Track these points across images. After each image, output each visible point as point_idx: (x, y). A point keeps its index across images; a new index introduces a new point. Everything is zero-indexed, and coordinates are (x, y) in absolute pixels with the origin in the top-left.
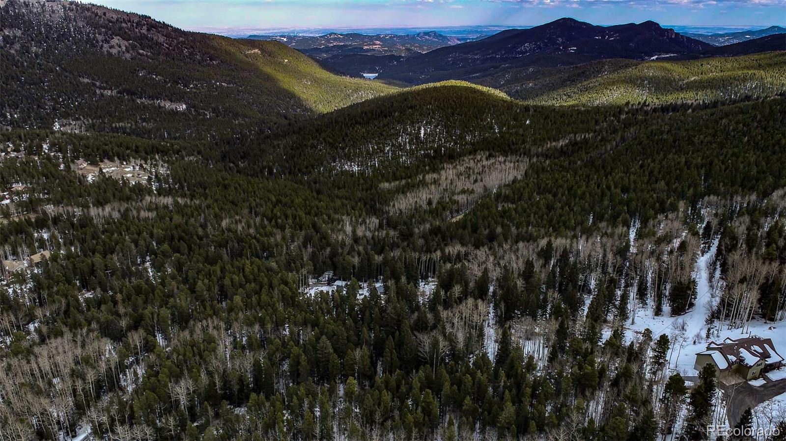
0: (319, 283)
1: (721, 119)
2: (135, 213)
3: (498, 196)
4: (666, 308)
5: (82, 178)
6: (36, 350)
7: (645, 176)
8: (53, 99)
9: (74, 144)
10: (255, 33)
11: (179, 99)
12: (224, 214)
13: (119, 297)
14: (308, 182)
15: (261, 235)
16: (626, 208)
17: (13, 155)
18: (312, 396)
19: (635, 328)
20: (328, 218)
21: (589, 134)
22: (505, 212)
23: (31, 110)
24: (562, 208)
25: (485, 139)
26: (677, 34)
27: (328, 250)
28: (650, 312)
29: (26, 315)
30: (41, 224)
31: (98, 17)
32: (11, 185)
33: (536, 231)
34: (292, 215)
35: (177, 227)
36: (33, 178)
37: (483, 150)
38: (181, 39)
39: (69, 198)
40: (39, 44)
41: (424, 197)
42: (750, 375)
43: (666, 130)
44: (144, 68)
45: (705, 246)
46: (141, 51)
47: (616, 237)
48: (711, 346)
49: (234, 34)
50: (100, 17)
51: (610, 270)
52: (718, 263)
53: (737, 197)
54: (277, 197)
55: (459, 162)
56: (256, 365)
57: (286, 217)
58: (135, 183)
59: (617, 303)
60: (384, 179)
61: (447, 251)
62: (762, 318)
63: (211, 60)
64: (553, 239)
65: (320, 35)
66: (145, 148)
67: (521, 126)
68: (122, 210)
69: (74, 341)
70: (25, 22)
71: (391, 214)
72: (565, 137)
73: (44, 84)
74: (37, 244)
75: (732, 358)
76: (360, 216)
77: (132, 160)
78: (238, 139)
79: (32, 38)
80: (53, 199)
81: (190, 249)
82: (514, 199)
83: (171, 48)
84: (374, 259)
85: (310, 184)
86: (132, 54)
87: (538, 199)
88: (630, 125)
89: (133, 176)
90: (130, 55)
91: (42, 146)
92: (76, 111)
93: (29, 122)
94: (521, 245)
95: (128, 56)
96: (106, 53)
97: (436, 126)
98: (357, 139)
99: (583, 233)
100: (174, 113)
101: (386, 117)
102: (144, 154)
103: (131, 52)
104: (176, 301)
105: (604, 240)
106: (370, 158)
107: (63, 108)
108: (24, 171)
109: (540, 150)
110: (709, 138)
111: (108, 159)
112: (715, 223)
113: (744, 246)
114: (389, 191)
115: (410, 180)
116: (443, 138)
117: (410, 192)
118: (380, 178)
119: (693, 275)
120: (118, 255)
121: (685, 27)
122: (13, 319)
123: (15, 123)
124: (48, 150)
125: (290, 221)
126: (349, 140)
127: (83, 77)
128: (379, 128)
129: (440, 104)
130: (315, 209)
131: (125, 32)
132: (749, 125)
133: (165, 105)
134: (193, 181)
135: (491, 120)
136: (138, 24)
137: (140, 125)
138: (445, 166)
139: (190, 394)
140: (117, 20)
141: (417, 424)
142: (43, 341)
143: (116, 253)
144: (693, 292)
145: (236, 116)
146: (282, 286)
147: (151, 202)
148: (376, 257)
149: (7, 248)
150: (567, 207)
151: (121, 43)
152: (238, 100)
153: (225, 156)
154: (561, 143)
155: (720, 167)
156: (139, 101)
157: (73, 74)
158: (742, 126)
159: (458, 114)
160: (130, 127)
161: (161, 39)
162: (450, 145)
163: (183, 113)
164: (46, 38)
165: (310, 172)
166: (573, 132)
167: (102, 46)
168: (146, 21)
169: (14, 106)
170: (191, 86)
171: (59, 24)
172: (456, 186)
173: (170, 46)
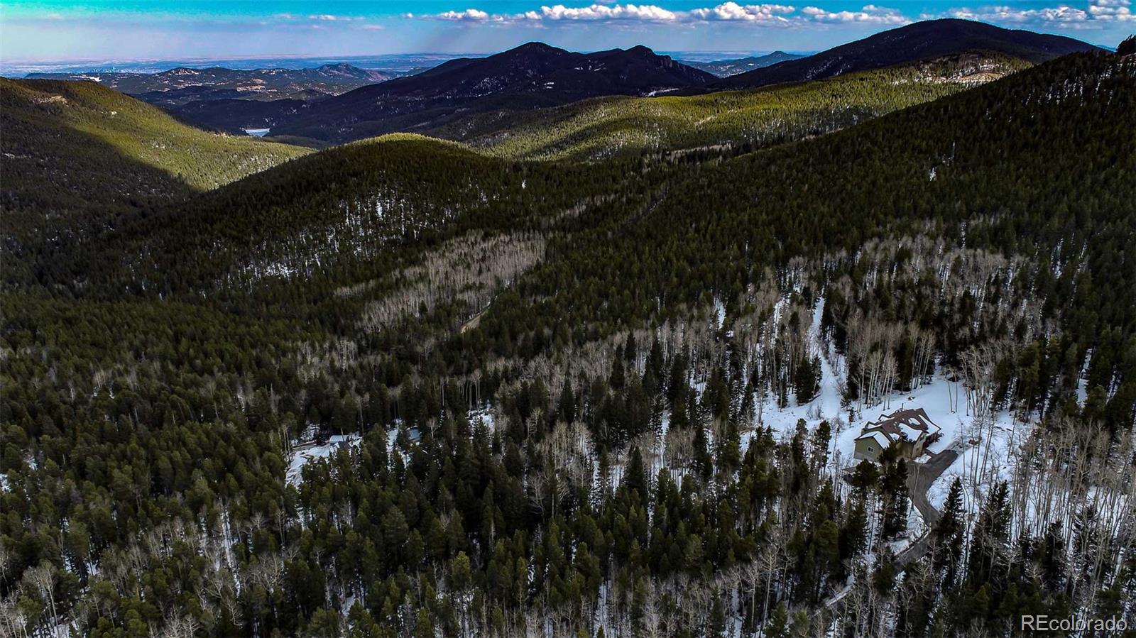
0: (303, 444)
4: (791, 396)
7: (708, 241)
14: (209, 299)
20: (276, 348)
22: (541, 307)
27: (303, 393)
28: (775, 404)
33: (598, 327)
34: (216, 352)
37: (474, 229)
41: (412, 302)
42: (915, 452)
43: (706, 183)
48: (869, 428)
52: (828, 335)
54: (173, 328)
55: (447, 248)
57: (207, 355)
60: (339, 283)
61: (488, 368)
67: (516, 192)
71: (369, 331)
75: (895, 436)
76: (323, 340)
82: (547, 290)
84: (389, 395)
85: (215, 302)
88: (657, 179)
106: (306, 254)
109: (553, 221)
110: (763, 189)
112: (812, 287)
113: (858, 311)
114: (353, 298)
115: (381, 280)
118: (331, 281)
126: (265, 230)
129: (398, 167)
130: (248, 338)
135: (474, 185)
138: (427, 254)
144: (818, 372)
148: (391, 391)
150: (627, 291)
154: (577, 212)
159: (426, 181)
162: (423, 225)
165: (209, 285)
166: (589, 195)
172: (454, 281)
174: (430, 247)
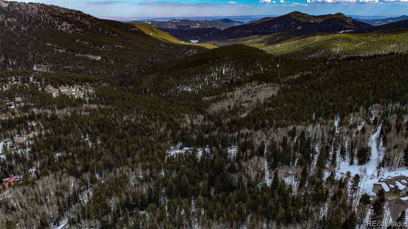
0: (175, 149)
1: (379, 64)
2: (79, 113)
3: (265, 104)
4: (356, 161)
5: (50, 95)
6: (37, 182)
7: (341, 94)
8: (33, 54)
9: (46, 77)
10: (134, 19)
11: (97, 54)
13: (75, 155)
14: (165, 96)
15: (144, 124)
16: (332, 110)
17: (15, 83)
18: (180, 205)
19: (340, 171)
20: (178, 115)
21: (310, 72)
22: (269, 112)
23: (22, 60)
24: (299, 110)
25: (256, 74)
26: (353, 20)
27: (180, 132)
28: (347, 163)
29: (28, 165)
30: (32, 118)
31: (55, 12)
32: (15, 99)
33: (286, 122)
34: (159, 114)
35: (101, 120)
36: (26, 94)
37: (255, 80)
38: (98, 23)
39: (44, 105)
40: (25, 26)
41: (226, 105)
42: (401, 195)
43: (351, 70)
44: (79, 38)
45: (374, 130)
46: (77, 29)
47: (328, 125)
48: (381, 180)
49: (123, 20)
50: (56, 12)
51: (326, 141)
52: (381, 138)
53: (390, 104)
54: (151, 105)
55: (244, 87)
56: (150, 190)
57: (156, 115)
58: (77, 97)
59: (331, 159)
60: (205, 96)
61: (241, 132)
62: (405, 166)
63: (113, 33)
64: (296, 126)
65: (168, 21)
66: (81, 79)
67: (275, 68)
68: (72, 111)
69: (55, 177)
70: (18, 14)
71: (210, 113)
72: (298, 73)
73: (28, 46)
74: (30, 129)
75: (392, 186)
76: (194, 114)
77: (75, 85)
78: (128, 74)
79: (21, 22)
80: (36, 106)
81: (109, 131)
82: (273, 106)
83: (92, 28)
86: (73, 31)
87: (286, 105)
88: (331, 67)
89: (76, 94)
90: (72, 31)
91: (30, 78)
92: (45, 60)
93: (21, 66)
94: (279, 129)
95: (71, 31)
96: (59, 30)
97: (231, 68)
98: (190, 75)
99: (311, 122)
100: (95, 61)
101: (205, 63)
102: (81, 82)
103: (72, 29)
104: (105, 158)
105: (322, 126)
106: (197, 84)
107: (38, 58)
108: (21, 91)
109: (285, 80)
110: (373, 74)
111: (63, 85)
112: (379, 118)
113: (395, 130)
114: (208, 101)
115: (218, 96)
116: (235, 74)
117: (219, 102)
118: (203, 95)
119: (369, 144)
120: (72, 134)
121: (357, 16)
122: (22, 167)
123: (14, 66)
124: (33, 80)
125: (159, 117)
126: (186, 75)
127: (48, 43)
128: (201, 69)
129: (233, 56)
130: (171, 111)
131: (69, 19)
132: (393, 67)
133: (90, 57)
134: (107, 96)
135: (259, 65)
136: (76, 15)
137: (78, 68)
138: (236, 88)
139: (117, 204)
140: (65, 13)
142: (38, 177)
143: (71, 133)
144: (369, 153)
145: (126, 62)
146: (159, 150)
147: (86, 107)
148: (205, 135)
149: (16, 130)
150: (302, 110)
151: (67, 25)
152: (127, 54)
153: (121, 84)
154: (296, 77)
155: (380, 89)
156: (76, 55)
157: (43, 41)
158: (390, 68)
159: (242, 62)
160: (73, 68)
161: (88, 23)
162: (238, 77)
163: (99, 61)
164: (29, 22)
165: (166, 92)
166: (302, 71)
167: (57, 27)
168: (80, 14)
169: (13, 58)
170: (103, 47)
171: (35, 16)
172: (243, 99)
173: (92, 26)
174: (238, 85)
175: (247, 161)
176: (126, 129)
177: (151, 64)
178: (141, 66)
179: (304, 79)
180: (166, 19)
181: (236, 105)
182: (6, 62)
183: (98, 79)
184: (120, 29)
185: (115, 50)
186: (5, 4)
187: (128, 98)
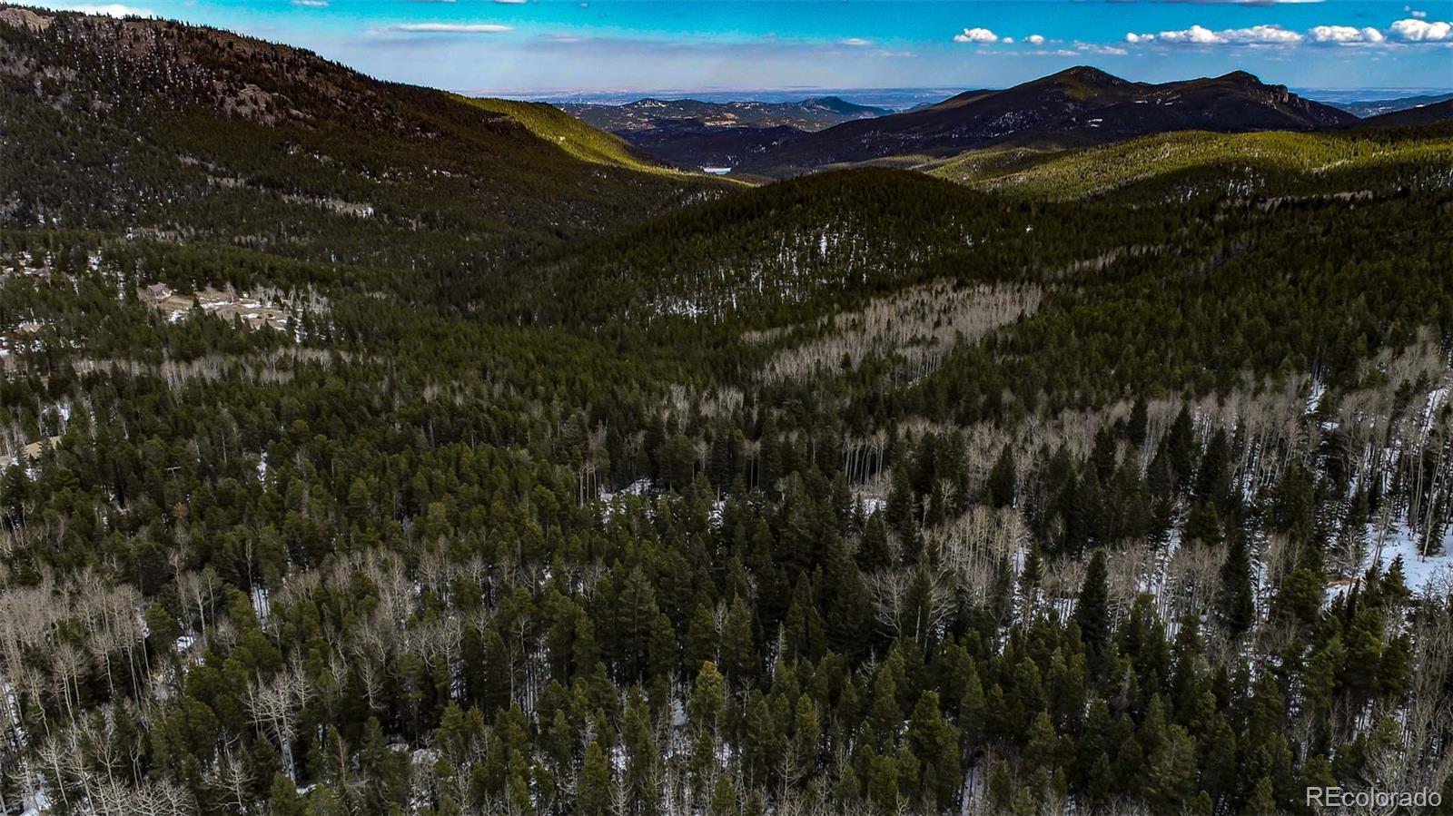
2: (250, 373)
3: (990, 344)
5: (156, 314)
8: (126, 192)
9: (149, 256)
11: (362, 198)
12: (429, 376)
13: (180, 509)
14: (599, 335)
15: (501, 408)
17: (28, 271)
18: (607, 714)
20: (641, 386)
21: (1156, 246)
22: (1011, 367)
23: (83, 210)
24: (1140, 353)
25: (948, 257)
26: (1292, 96)
30: (59, 390)
31: (217, 50)
32: (16, 325)
35: (332, 396)
36: (61, 310)
37: (945, 275)
38: (370, 92)
40: (107, 95)
44: (297, 141)
46: (294, 112)
50: (222, 50)
56: (471, 643)
57: (556, 382)
58: (261, 327)
61: (901, 431)
63: (424, 129)
66: (288, 271)
67: (1017, 235)
68: (226, 368)
70: (84, 55)
72: (1108, 251)
73: (110, 166)
76: (705, 386)
77: (260, 288)
78: (469, 268)
79: (94, 83)
80: (94, 349)
81: (350, 429)
82: (1027, 348)
83: (349, 108)
84: (742, 449)
85: (603, 338)
86: (277, 116)
89: (258, 318)
90: (273, 118)
91: (88, 259)
92: (169, 213)
94: (1066, 416)
95: (270, 119)
96: (229, 113)
97: (850, 235)
98: (696, 259)
99: (1205, 389)
100: (351, 220)
101: (752, 218)
102: (285, 281)
103: (276, 111)
106: (722, 292)
107: (144, 208)
108: (45, 298)
111: (213, 286)
114: (762, 346)
116: (865, 255)
117: (805, 345)
118: (742, 325)
120: (200, 440)
124: (99, 266)
125: (563, 389)
127: (185, 155)
128: (739, 238)
129: (858, 194)
130: (614, 371)
131: (267, 78)
133: (334, 206)
134: (376, 328)
135: (957, 225)
136: (292, 63)
137: (286, 241)
139: (298, 709)
140: (253, 56)
141: (905, 786)
143: (196, 436)
145: (467, 228)
146: (541, 488)
147: (286, 356)
148: (746, 444)
150: (1152, 351)
151: (259, 96)
152: (471, 200)
153: (441, 295)
156: (285, 198)
157: (166, 149)
159: (892, 213)
160: (268, 244)
161: (333, 92)
162: (878, 268)
163: (367, 222)
164: (123, 84)
165: (603, 320)
166: (1123, 243)
167: (222, 101)
168: (305, 59)
169: (53, 202)
170: (385, 175)
171: (145, 61)
172: (898, 334)
173: (348, 104)
174: (879, 293)
175: (941, 524)
176: (420, 421)
177: (556, 238)
178: (519, 243)
179: (1136, 267)
180: (618, 97)
181: (873, 354)
182: (24, 216)
183: (353, 275)
184: (451, 117)
185: (427, 186)
186: (41, 20)
187: (457, 332)
